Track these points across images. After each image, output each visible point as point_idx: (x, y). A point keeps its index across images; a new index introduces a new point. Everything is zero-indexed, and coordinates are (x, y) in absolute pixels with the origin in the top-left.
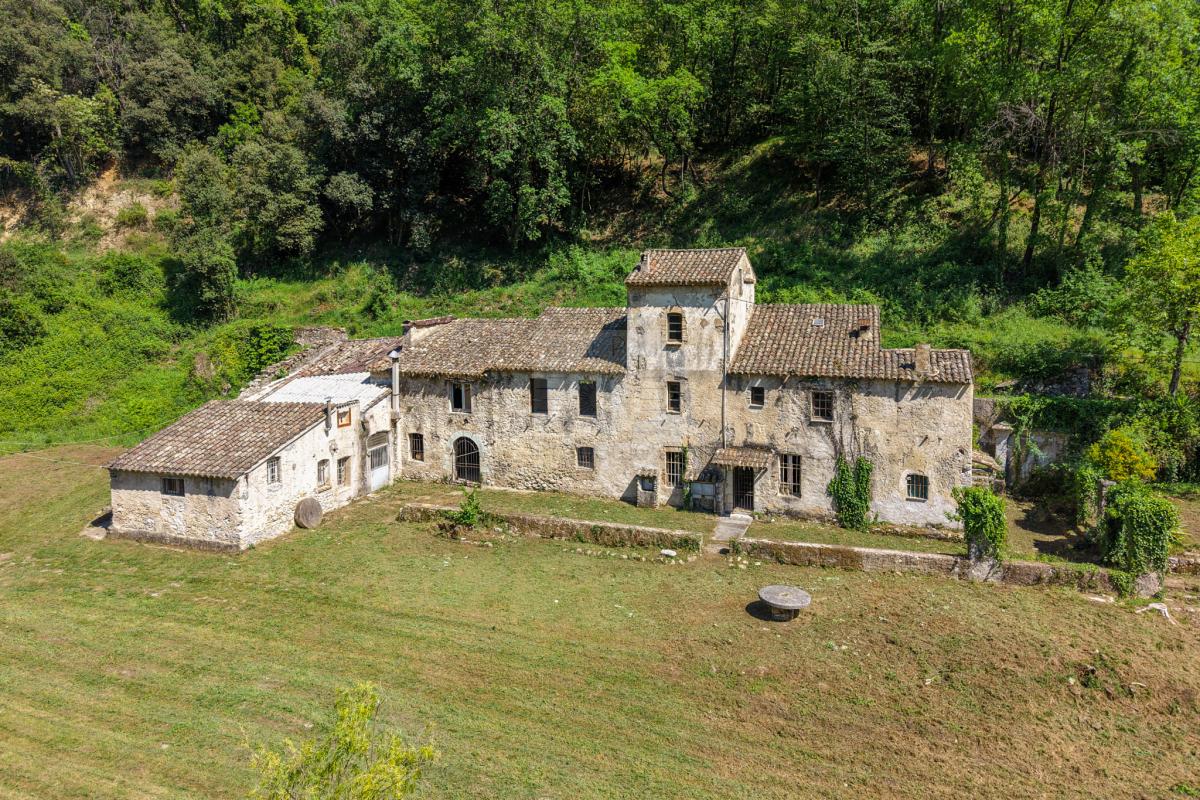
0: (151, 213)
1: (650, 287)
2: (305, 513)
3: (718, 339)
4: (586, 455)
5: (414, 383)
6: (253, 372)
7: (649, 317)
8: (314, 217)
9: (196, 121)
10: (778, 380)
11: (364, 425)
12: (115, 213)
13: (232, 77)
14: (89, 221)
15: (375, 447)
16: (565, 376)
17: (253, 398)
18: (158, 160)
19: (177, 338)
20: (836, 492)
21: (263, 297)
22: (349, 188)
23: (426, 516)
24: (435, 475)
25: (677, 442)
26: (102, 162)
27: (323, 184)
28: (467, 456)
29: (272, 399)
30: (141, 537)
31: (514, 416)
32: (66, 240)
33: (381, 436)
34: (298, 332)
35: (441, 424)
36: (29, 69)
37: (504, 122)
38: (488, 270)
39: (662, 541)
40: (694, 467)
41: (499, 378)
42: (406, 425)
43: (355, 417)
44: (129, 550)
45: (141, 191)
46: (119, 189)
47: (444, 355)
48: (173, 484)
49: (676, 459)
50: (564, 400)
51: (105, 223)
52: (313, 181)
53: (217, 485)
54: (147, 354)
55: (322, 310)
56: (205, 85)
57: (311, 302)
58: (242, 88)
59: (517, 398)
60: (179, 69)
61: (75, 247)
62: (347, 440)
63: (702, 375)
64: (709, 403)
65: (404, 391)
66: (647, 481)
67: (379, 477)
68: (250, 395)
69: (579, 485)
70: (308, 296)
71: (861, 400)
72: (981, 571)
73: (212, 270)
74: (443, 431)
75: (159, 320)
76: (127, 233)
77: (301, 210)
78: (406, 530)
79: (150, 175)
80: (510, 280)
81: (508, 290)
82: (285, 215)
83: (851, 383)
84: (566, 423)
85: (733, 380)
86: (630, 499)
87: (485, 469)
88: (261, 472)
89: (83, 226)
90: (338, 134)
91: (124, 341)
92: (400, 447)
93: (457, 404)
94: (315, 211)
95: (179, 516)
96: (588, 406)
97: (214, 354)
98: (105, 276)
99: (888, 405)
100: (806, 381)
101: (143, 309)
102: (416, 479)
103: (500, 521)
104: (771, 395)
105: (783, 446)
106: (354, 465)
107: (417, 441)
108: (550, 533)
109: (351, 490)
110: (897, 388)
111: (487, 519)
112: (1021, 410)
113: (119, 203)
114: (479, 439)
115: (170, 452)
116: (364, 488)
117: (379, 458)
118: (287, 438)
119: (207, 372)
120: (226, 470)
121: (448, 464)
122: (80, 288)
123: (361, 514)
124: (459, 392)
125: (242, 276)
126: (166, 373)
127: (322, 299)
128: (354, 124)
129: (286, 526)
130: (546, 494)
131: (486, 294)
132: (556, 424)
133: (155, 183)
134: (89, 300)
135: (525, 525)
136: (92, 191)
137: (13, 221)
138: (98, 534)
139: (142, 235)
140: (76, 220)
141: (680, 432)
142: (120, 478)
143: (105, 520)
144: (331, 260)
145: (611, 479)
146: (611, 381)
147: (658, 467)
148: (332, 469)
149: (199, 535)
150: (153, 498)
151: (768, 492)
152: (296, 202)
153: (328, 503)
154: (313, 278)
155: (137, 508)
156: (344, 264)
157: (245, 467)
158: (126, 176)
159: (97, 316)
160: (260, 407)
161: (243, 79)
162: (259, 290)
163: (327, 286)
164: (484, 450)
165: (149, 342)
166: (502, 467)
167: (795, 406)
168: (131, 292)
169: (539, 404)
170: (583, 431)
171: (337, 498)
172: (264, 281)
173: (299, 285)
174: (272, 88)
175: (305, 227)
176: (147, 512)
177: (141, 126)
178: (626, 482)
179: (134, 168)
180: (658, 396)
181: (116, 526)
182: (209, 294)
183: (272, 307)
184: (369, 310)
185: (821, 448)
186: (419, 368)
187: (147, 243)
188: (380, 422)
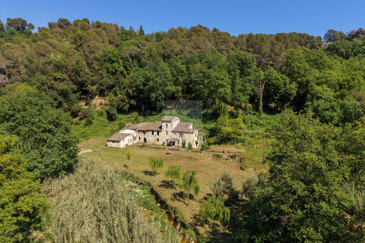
0: (104, 103)
1: (164, 121)
2: (127, 145)
3: (171, 127)
4: (158, 140)
5: (139, 131)
6: (120, 128)
7: (164, 124)
8: (128, 106)
9: (109, 88)
10: (177, 132)
11: (133, 136)
12: (98, 103)
13: (115, 80)
14: (95, 104)
15: (134, 138)
16: (156, 131)
17: (121, 133)
18: (104, 95)
19: (109, 123)
20: (182, 144)
21: (121, 117)
22: (133, 102)
23: (139, 146)
24: (142, 142)
25: (167, 138)
26: (96, 95)
27: (129, 101)
28: (145, 139)
29: (123, 133)
30: (110, 147)
31: (150, 135)
32: (92, 107)
33: (135, 137)
34: (126, 123)
35: (142, 136)
36: (87, 83)
37: (153, 95)
38: (154, 113)
39: (162, 148)
40: (169, 141)
41: (148, 131)
42: (138, 136)
43: (132, 135)
44: (110, 148)
45: (102, 99)
46: (99, 99)
47: (143, 127)
48: (114, 142)
49: (167, 140)
50: (155, 133)
51: (97, 105)
52: (128, 101)
53: (118, 142)
54: (106, 126)
55: (129, 119)
56: (111, 83)
57: (127, 118)
58: (117, 82)
59: (151, 133)
60: (108, 80)
61: (93, 108)
62: (131, 137)
63: (170, 131)
64: (170, 134)
65: (138, 132)
66: (164, 143)
67: (135, 142)
68: (120, 132)
69: (157, 143)
70: (127, 117)
71: (184, 134)
72: (190, 151)
73: (114, 114)
74: (142, 137)
75: (107, 121)
76: (100, 106)
77: (126, 105)
78: (137, 147)
79: (103, 96)
80: (156, 115)
81: (155, 116)
82: (124, 106)
83: (184, 132)
84: (156, 136)
85: (173, 132)
86: (162, 145)
87: (147, 141)
88: (122, 141)
89: (94, 105)
90: (131, 95)
91: (103, 124)
92: (138, 139)
93: (144, 134)
94: (128, 105)
95: (114, 145)
96: (158, 134)
97: (115, 126)
98: (99, 113)
99: (187, 134)
100: (179, 132)
101: (104, 119)
102: (139, 142)
103: (147, 146)
104: (176, 133)
105: (177, 139)
106: (132, 140)
107: (139, 138)
108: (152, 148)
109: (132, 143)
110: (188, 133)
111: (145, 146)
112: (207, 136)
113: (99, 101)
114: (146, 138)
115: (113, 138)
116: (133, 143)
117: (135, 140)
118: (125, 137)
119: (114, 129)
120: (119, 140)
121: (143, 141)
122: (96, 116)
123: (133, 146)
124: (144, 132)
125: (118, 114)
126: (108, 129)
127: (129, 118)
128: (133, 93)
129: (125, 146)
130: (153, 144)
131: (152, 117)
132: (155, 136)
133: (104, 98)
134: (97, 118)
135: (149, 147)
136: (95, 99)
137: (84, 104)
138: (106, 147)
139: (103, 106)
140: (93, 104)
141: (167, 137)
142: (108, 141)
143: (106, 145)
144: (130, 111)
145: (160, 143)
146: (160, 131)
147: (165, 141)
148: (130, 141)
149: (116, 147)
150: (112, 143)
151: (176, 144)
152: (125, 104)
153: (129, 144)
154: (128, 114)
155: (110, 144)
156: (133, 112)
157: (121, 140)
158: (100, 97)
159: (99, 120)
160: (122, 134)
161: (117, 81)
162: (120, 116)
163: (130, 116)
164: (147, 139)
165: (106, 124)
166: (149, 141)
167: (178, 134)
168: (102, 116)
169: (153, 134)
170: (158, 137)
171: (130, 144)
172: (121, 115)
173: (126, 115)
174: (121, 82)
175: (127, 107)
176: (111, 145)
177: (102, 89)
178: (162, 143)
179: (100, 95)
180: (165, 133)
181: (108, 146)
182: (113, 117)
183: (122, 119)
184: (135, 119)
185: (181, 139)
186: (140, 129)
187: (103, 108)
188: (135, 135)
